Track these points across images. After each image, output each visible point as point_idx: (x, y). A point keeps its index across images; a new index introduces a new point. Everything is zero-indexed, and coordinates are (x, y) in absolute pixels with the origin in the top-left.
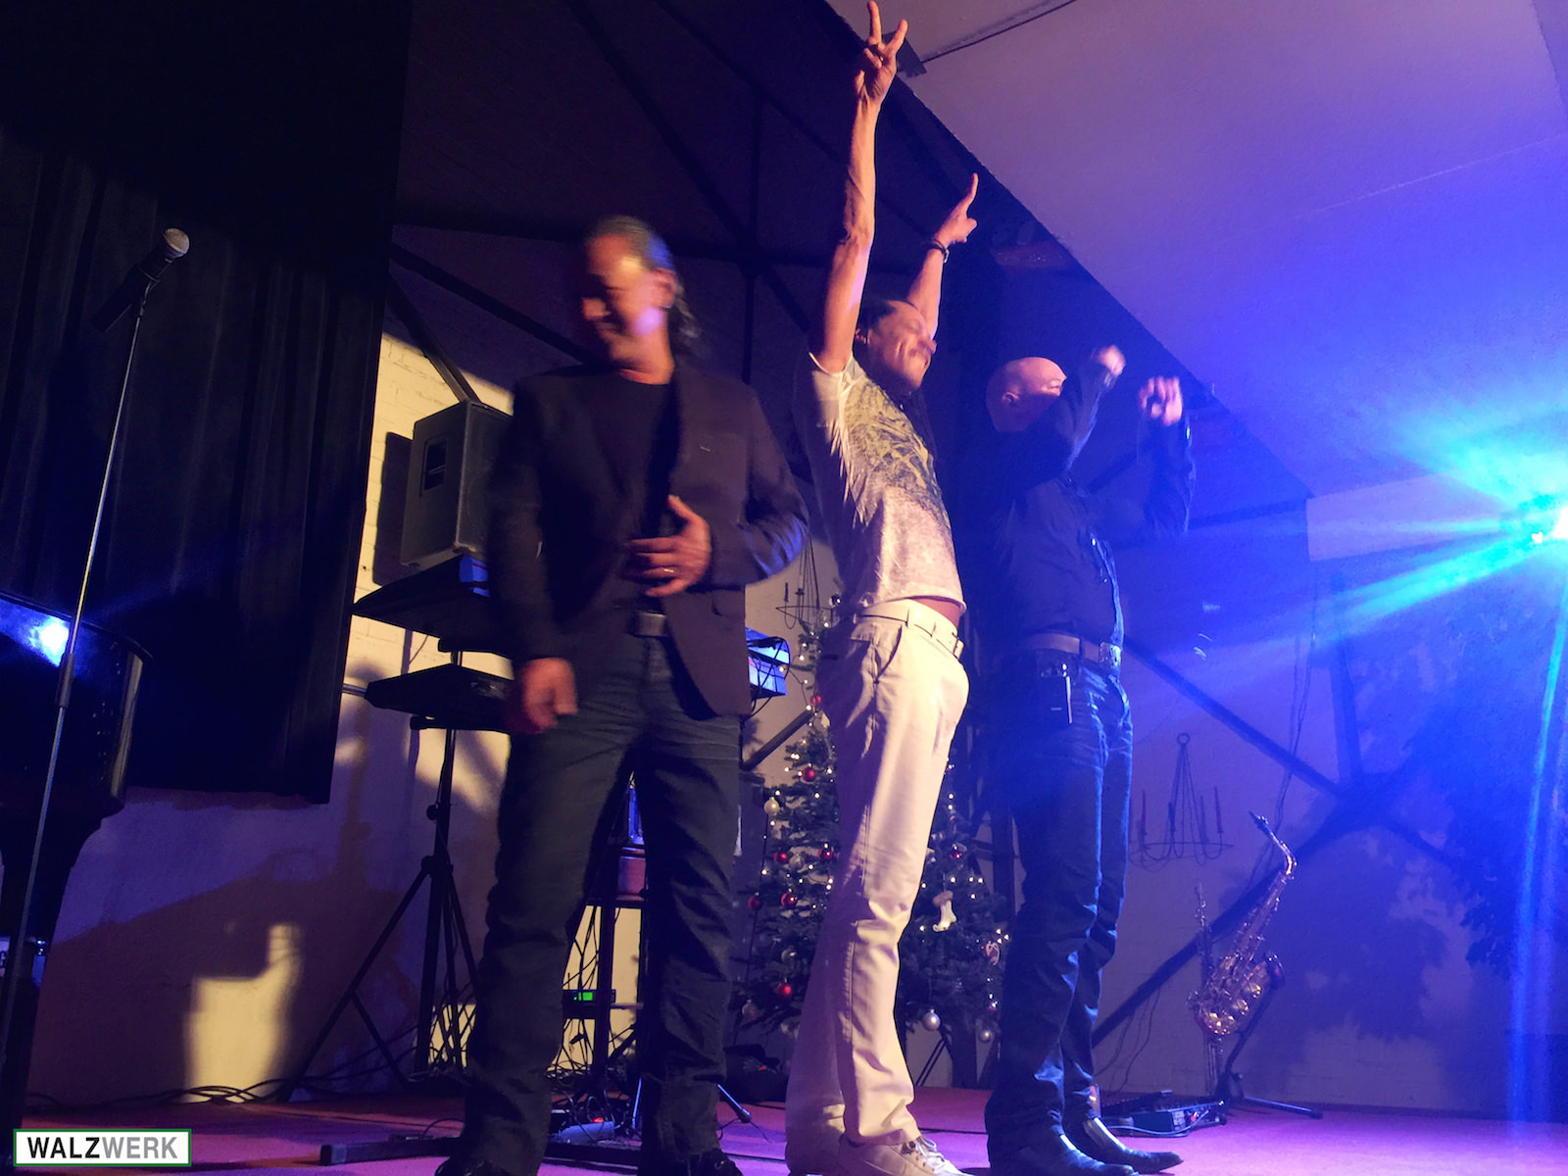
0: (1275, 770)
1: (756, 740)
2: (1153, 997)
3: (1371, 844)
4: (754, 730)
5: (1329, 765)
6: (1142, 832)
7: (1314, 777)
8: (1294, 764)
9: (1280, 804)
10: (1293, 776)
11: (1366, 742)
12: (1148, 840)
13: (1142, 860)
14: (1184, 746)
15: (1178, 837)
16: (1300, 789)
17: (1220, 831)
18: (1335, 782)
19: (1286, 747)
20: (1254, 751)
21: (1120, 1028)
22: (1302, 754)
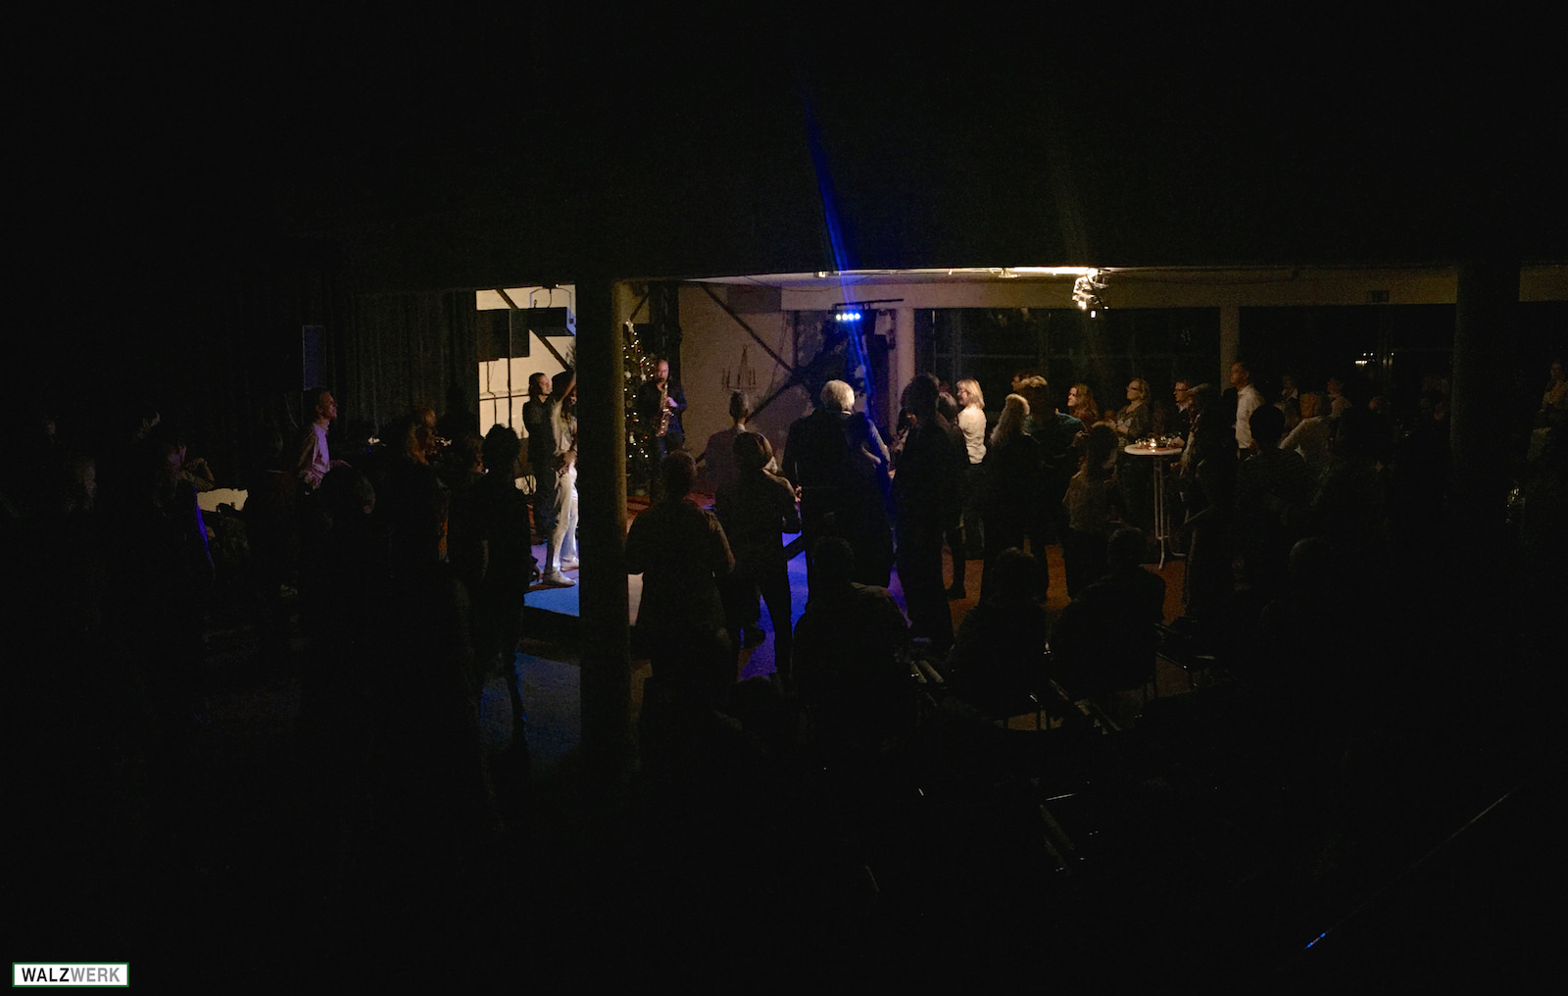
0: (775, 362)
3: (799, 391)
5: (790, 364)
6: (728, 382)
7: (787, 367)
8: (780, 361)
9: (774, 375)
11: (801, 354)
14: (745, 350)
16: (782, 369)
17: (754, 383)
18: (792, 367)
19: (777, 354)
20: (767, 354)
22: (783, 356)
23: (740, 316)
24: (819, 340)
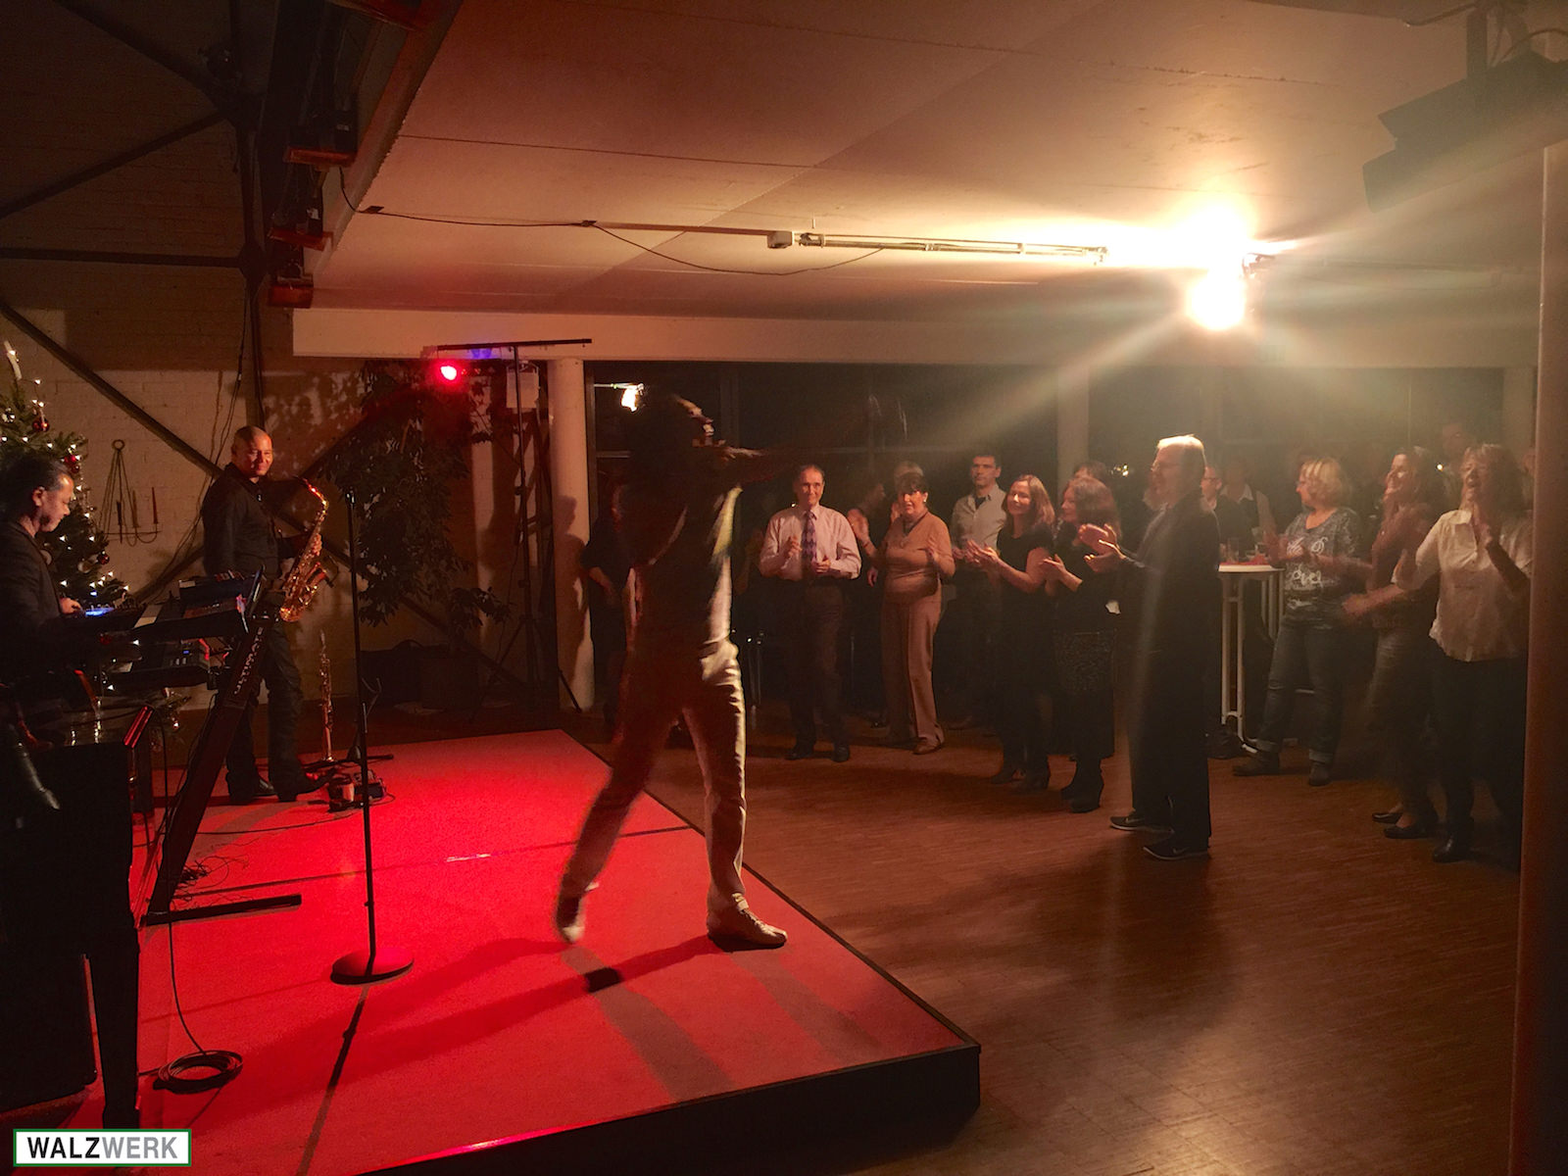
14: (119, 451)
15: (124, 531)
17: (156, 522)
20: (179, 458)
23: (107, 376)
24: (316, 425)
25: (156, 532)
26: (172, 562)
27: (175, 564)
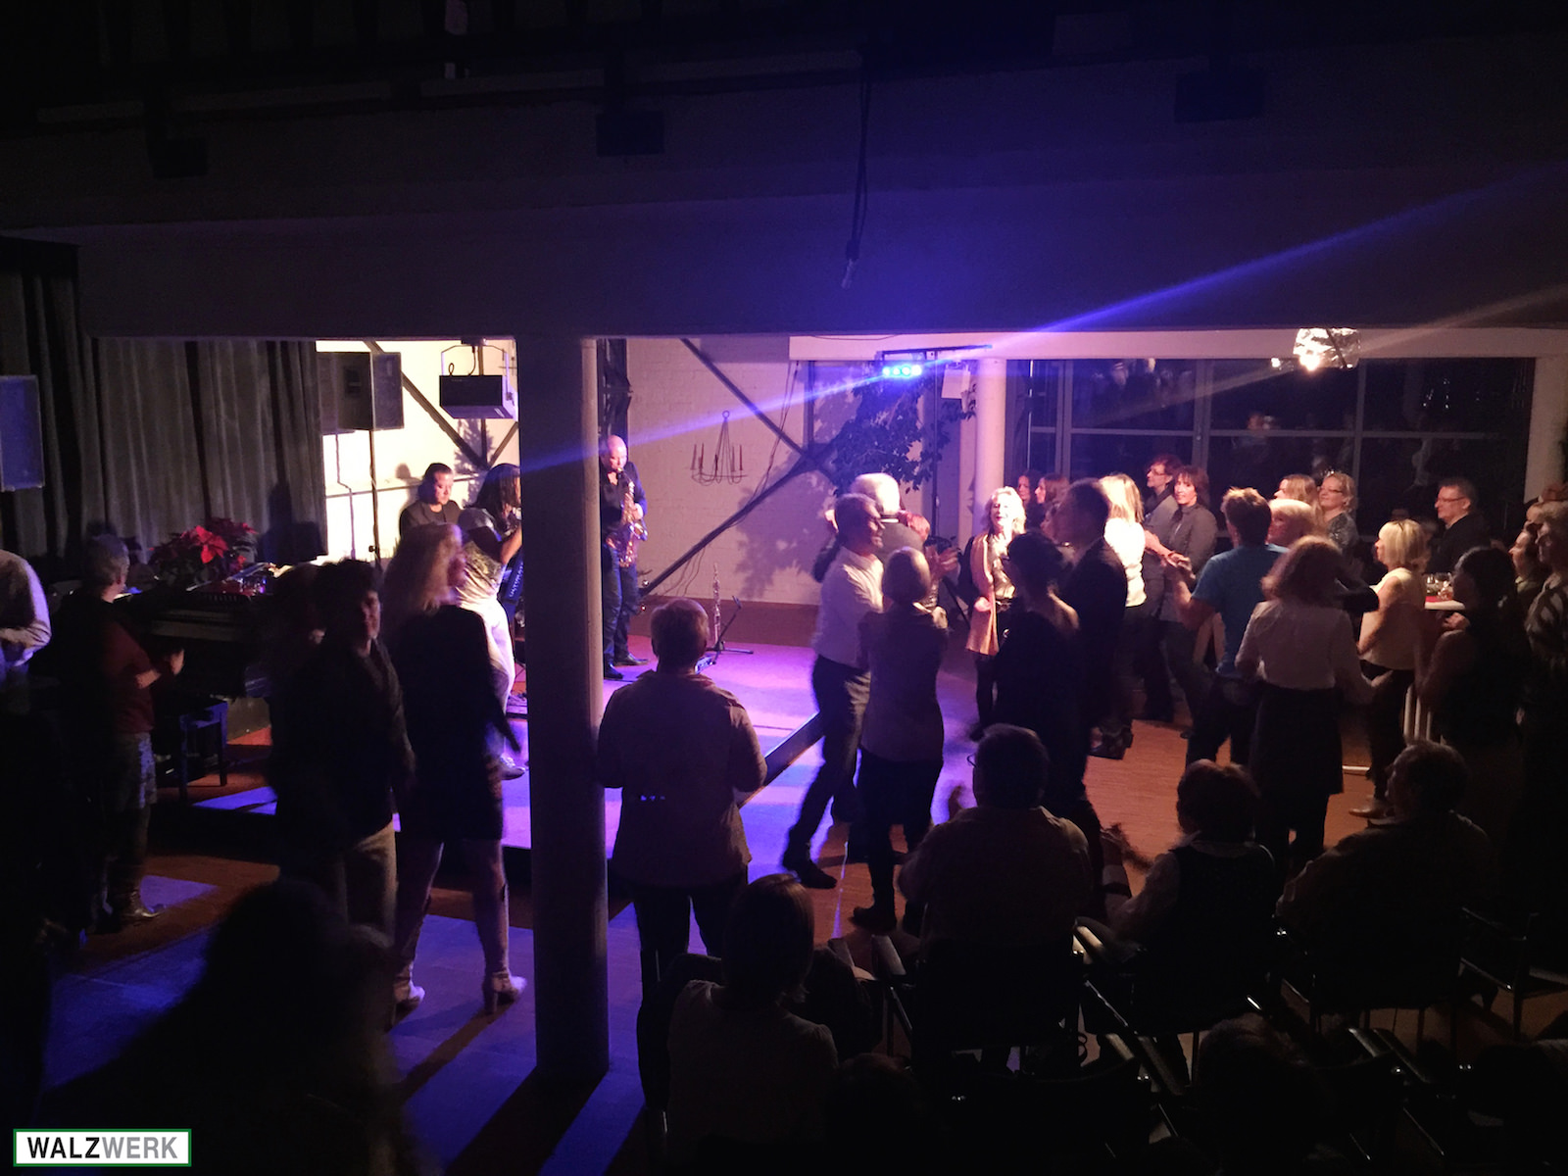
0: (774, 436)
1: (491, 448)
2: (701, 551)
3: (814, 478)
4: (491, 443)
6: (701, 466)
7: (793, 444)
8: (782, 436)
9: (772, 456)
10: (781, 441)
11: (818, 425)
12: (703, 471)
13: (701, 478)
14: (726, 418)
15: (718, 474)
16: (784, 447)
17: (741, 469)
18: (801, 446)
19: (778, 426)
21: (684, 566)
22: (789, 431)
23: (722, 367)
24: (849, 404)
25: (741, 476)
26: (754, 495)
27: (755, 498)
